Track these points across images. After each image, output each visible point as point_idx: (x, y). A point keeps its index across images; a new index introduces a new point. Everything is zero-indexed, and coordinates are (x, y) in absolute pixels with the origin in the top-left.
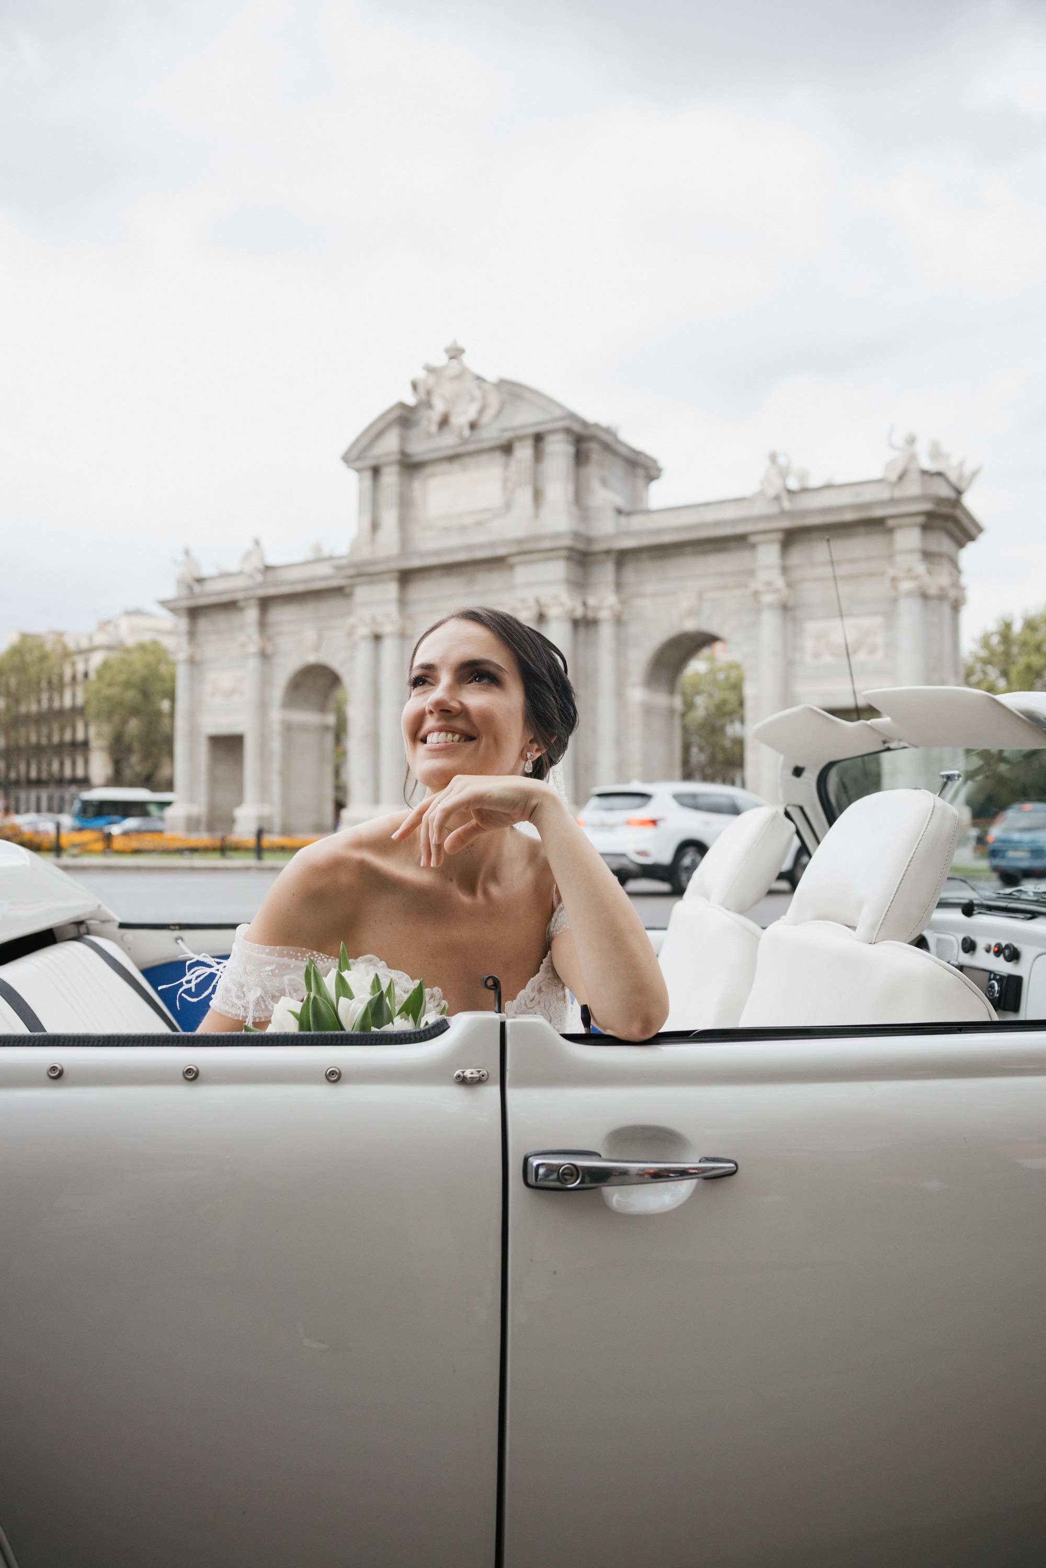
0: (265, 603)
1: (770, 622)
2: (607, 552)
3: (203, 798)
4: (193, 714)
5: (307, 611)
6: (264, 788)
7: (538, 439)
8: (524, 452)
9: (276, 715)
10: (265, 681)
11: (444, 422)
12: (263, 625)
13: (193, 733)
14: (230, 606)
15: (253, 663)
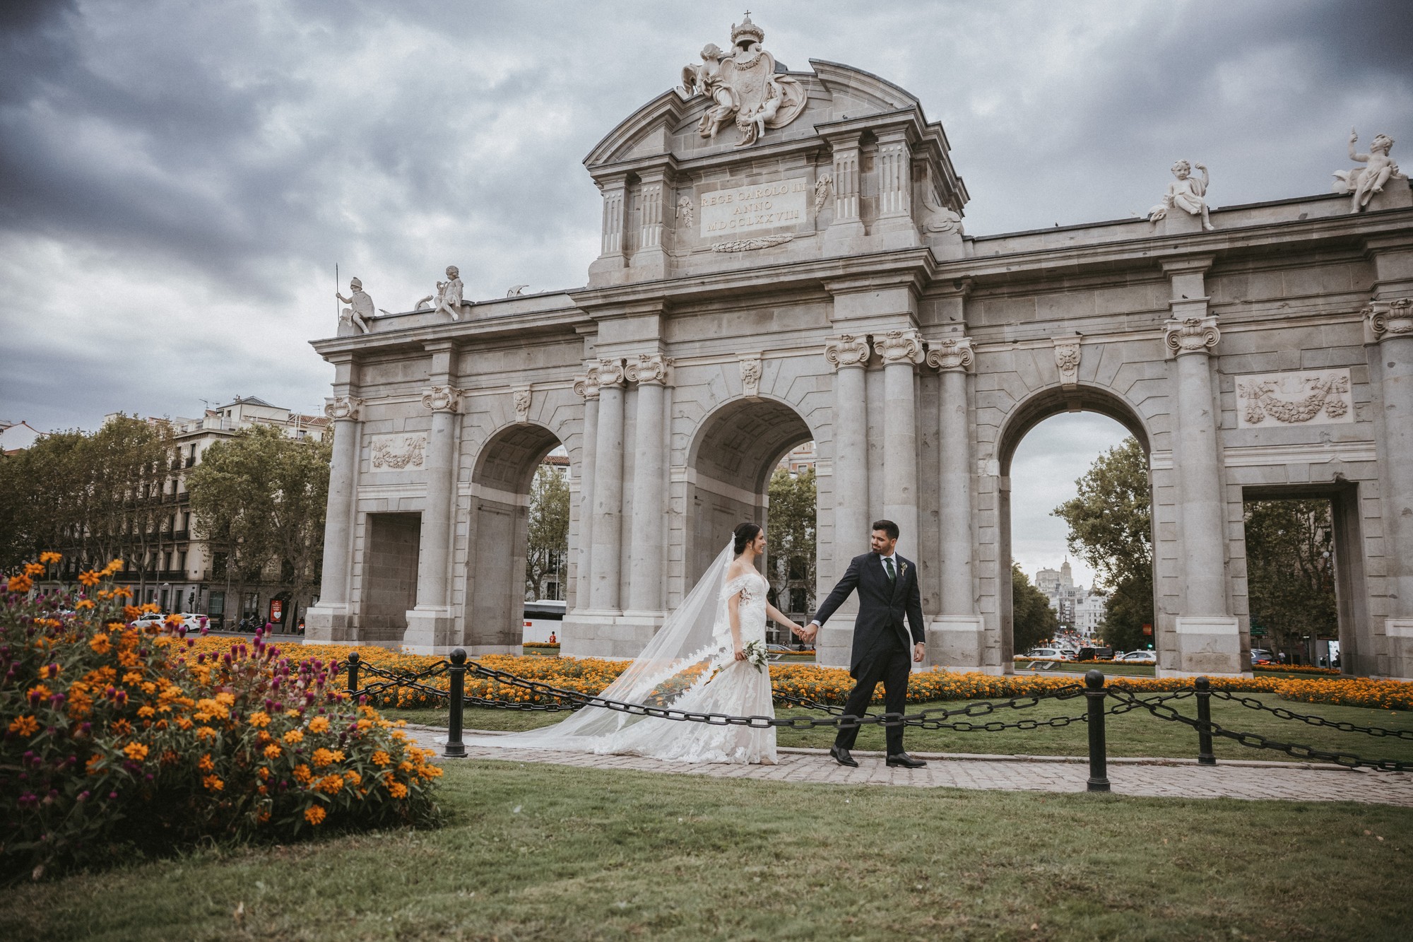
0: (462, 347)
1: (1193, 373)
2: (957, 282)
3: (357, 595)
4: (350, 485)
5: (518, 359)
6: (446, 582)
7: (868, 138)
8: (846, 156)
9: (466, 489)
10: (454, 446)
11: (729, 122)
12: (455, 376)
13: (348, 511)
14: (413, 351)
15: (439, 422)
